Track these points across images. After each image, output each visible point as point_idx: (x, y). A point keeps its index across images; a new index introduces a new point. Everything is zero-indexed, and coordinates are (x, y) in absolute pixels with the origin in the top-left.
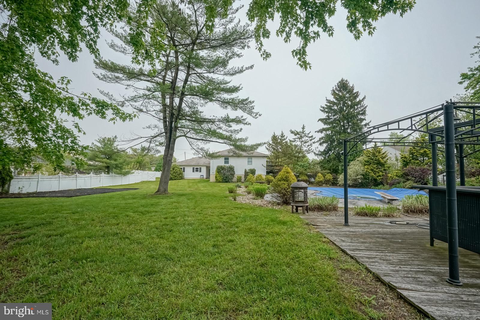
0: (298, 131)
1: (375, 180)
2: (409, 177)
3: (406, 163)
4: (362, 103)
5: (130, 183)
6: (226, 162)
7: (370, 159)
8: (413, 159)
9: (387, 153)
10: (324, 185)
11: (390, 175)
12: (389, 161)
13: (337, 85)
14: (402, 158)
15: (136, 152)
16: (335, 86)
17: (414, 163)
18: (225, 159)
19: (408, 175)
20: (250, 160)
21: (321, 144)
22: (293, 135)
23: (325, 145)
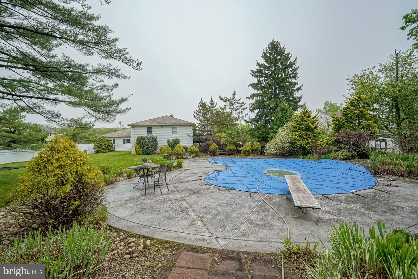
0: (229, 98)
1: (304, 149)
2: (342, 145)
3: (338, 127)
4: (294, 66)
6: (149, 132)
7: (299, 124)
8: (347, 122)
9: (317, 116)
10: (251, 155)
11: (319, 142)
12: (319, 126)
13: (268, 47)
14: (333, 121)
16: (266, 48)
17: (349, 126)
18: (148, 129)
19: (340, 143)
20: (175, 129)
21: (252, 111)
22: (222, 101)
23: (256, 111)
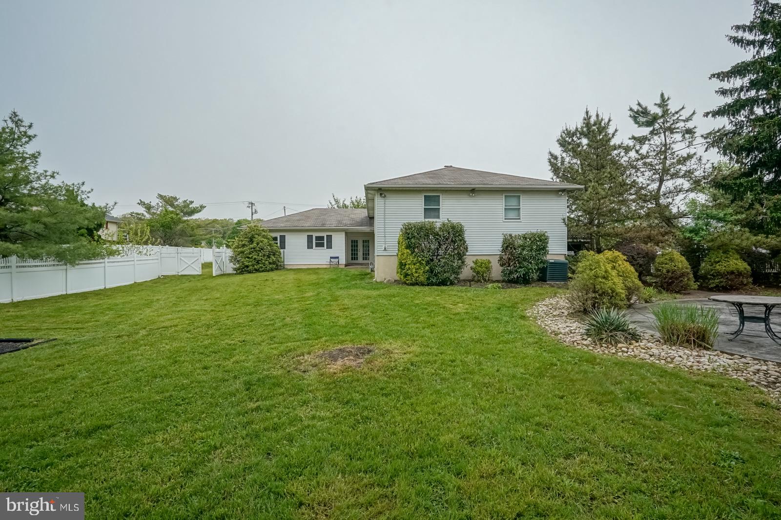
5: (69, 292)
6: (432, 210)
15: (172, 205)
18: (426, 199)
20: (513, 203)
